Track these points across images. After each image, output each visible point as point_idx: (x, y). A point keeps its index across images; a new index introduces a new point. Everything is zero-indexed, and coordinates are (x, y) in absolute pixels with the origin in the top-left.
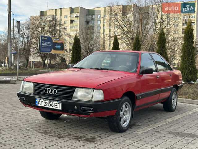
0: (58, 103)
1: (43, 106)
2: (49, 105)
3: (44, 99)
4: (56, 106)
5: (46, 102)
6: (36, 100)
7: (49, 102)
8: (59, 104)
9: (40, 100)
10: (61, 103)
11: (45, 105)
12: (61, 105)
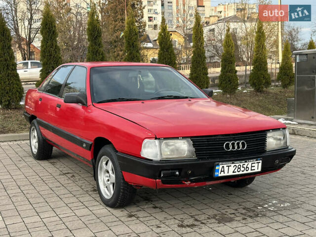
0: (256, 162)
1: (231, 173)
2: (243, 169)
3: (233, 161)
4: (253, 168)
5: (237, 165)
6: (217, 168)
7: (241, 164)
8: (258, 163)
9: (225, 166)
10: (261, 161)
11: (233, 172)
12: (260, 165)
